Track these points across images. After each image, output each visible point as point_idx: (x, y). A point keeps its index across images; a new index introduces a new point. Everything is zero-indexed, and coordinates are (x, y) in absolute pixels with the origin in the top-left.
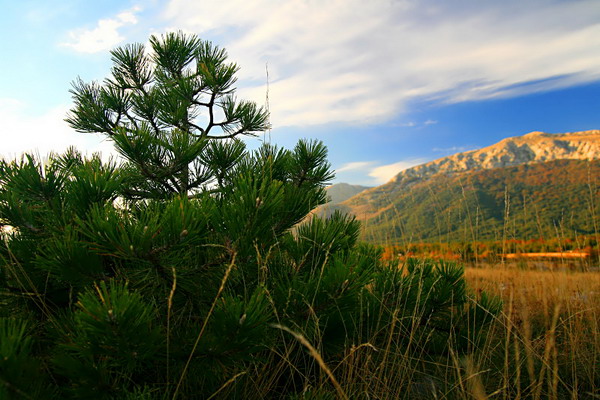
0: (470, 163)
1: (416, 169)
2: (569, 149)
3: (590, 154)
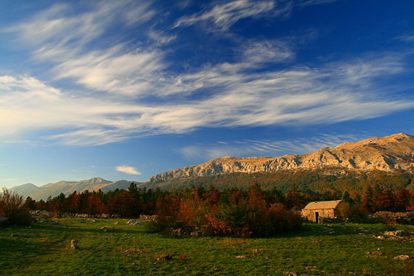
0: (191, 173)
1: (162, 175)
2: (241, 167)
3: (249, 171)
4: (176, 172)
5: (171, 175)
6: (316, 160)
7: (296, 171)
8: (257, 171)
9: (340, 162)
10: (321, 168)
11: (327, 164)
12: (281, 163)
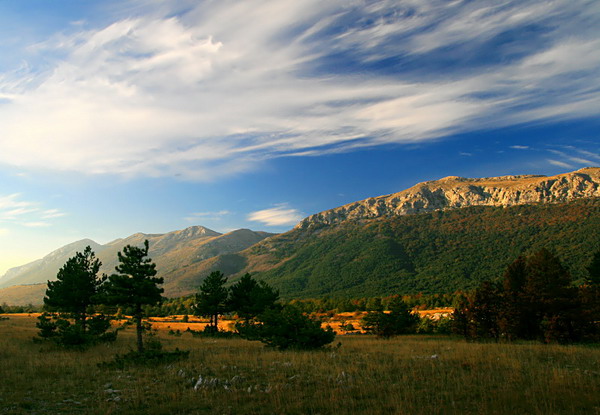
0: (382, 209)
1: (324, 215)
2: (484, 196)
3: (504, 202)
4: (352, 208)
5: (342, 215)
8: (522, 201)
12: (575, 184)
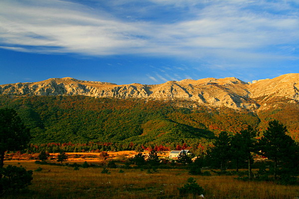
2: (86, 90)
3: (96, 95)
6: (167, 91)
7: (147, 101)
8: (105, 96)
9: (190, 96)
10: (173, 99)
11: (178, 97)
12: (130, 90)
